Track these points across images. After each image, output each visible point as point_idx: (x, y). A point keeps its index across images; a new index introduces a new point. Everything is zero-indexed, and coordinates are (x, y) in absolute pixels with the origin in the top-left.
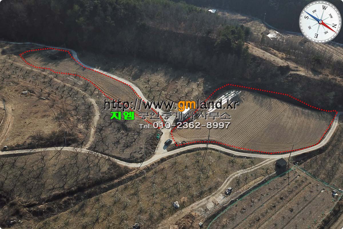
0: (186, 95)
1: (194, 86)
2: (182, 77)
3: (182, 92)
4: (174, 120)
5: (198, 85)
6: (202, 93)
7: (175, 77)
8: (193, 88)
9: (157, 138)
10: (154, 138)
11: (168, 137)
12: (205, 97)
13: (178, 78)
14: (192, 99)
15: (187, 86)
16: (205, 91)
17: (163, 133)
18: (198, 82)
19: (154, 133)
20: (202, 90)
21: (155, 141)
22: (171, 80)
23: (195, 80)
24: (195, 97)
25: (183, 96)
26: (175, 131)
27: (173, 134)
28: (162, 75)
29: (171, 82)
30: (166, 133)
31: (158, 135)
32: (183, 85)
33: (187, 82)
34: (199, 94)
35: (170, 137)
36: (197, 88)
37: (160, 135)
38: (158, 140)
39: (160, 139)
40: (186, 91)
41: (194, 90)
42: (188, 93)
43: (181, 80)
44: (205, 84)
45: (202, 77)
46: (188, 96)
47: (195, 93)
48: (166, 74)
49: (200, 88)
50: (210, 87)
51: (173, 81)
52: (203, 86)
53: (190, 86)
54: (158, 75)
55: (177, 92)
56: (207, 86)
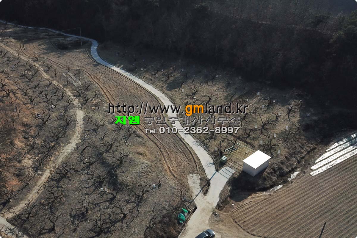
0: (263, 126)
1: (281, 111)
2: (258, 94)
3: (255, 120)
4: (229, 179)
5: (290, 111)
6: (299, 128)
7: (245, 92)
8: (279, 116)
9: (179, 220)
10: (170, 221)
11: (207, 221)
12: (303, 137)
13: (251, 94)
14: (275, 136)
15: (265, 109)
16: (304, 123)
17: (196, 208)
18: (291, 105)
19: (174, 204)
20: (299, 121)
21: (171, 228)
22: (237, 96)
23: (284, 102)
24: (280, 135)
25: (256, 127)
26: (228, 206)
27: (223, 214)
28: (221, 87)
29: (236, 99)
30: (204, 210)
31: (183, 212)
32: (258, 108)
33: (267, 102)
34: (290, 128)
35: (211, 223)
36: (287, 117)
37: (189, 212)
38: (179, 224)
39: (186, 222)
40: (264, 119)
41: (280, 119)
42: (267, 124)
43: (256, 99)
44: (303, 110)
45: (299, 97)
46: (266, 129)
47: (284, 126)
48: (228, 85)
49: (293, 116)
50: (315, 118)
51: (239, 97)
52: (300, 114)
53: (272, 110)
54: (215, 85)
55: (244, 119)
56: (309, 114)
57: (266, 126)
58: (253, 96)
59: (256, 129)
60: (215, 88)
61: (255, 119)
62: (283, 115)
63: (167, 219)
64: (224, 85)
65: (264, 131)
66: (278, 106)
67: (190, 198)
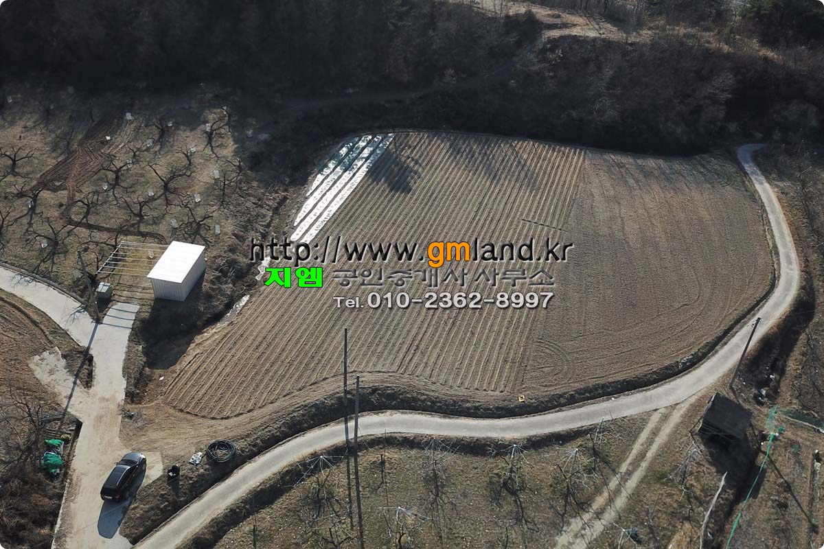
0: (166, 187)
1: (192, 141)
2: (129, 116)
3: (143, 179)
4: (133, 329)
5: (210, 136)
6: (239, 166)
7: (97, 120)
8: (192, 154)
9: (47, 470)
10: (25, 483)
11: (117, 440)
12: (255, 184)
13: (110, 122)
14: (198, 200)
15: (157, 148)
16: (247, 154)
17: (79, 425)
18: (208, 122)
19: (21, 440)
20: (236, 153)
21: (36, 498)
22: (80, 137)
23: (193, 121)
24: (206, 193)
25: (151, 194)
26: (151, 386)
27: (146, 409)
28: (30, 124)
29: (81, 143)
30: (99, 419)
31: (50, 448)
32: (138, 149)
33: (155, 132)
34: (224, 174)
35: (126, 437)
36: (208, 151)
37: (66, 441)
38: (52, 477)
39: (66, 465)
40: (163, 170)
41: (197, 160)
42: (172, 178)
43: (129, 130)
44: (237, 127)
45: (219, 100)
46: (175, 191)
47: (209, 173)
48: (48, 116)
49: (221, 146)
50: (264, 136)
51: (87, 137)
52: (233, 136)
53: (172, 146)
54: (12, 123)
55: (117, 183)
56: (250, 132)
57: (172, 185)
58: (119, 126)
59: (153, 199)
60: (17, 129)
61: (142, 175)
62: (199, 149)
63: (15, 484)
64: (36, 117)
65: (171, 197)
66: (181, 132)
67: (56, 410)
